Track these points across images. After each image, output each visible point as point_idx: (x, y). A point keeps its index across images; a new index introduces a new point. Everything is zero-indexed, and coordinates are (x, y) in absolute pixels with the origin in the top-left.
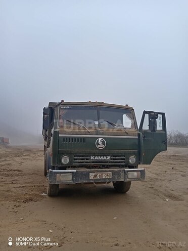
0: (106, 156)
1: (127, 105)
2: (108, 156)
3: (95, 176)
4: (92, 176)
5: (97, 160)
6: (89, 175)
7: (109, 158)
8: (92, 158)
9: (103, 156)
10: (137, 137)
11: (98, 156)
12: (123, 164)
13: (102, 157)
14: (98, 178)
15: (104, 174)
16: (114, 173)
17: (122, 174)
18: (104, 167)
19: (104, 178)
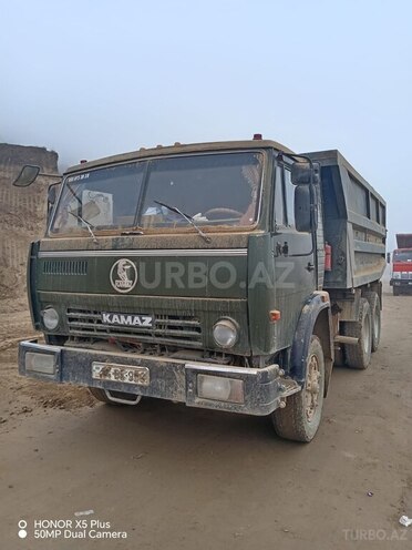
0: (140, 315)
1: (258, 137)
2: (147, 315)
3: (105, 372)
4: (97, 370)
5: (116, 324)
6: (91, 366)
7: (148, 321)
8: (106, 318)
9: (133, 314)
10: (244, 251)
11: (119, 313)
12: (198, 344)
13: (129, 318)
14: (113, 378)
15: (129, 370)
16: (156, 372)
17: (180, 378)
18: (129, 346)
19: (127, 381)
